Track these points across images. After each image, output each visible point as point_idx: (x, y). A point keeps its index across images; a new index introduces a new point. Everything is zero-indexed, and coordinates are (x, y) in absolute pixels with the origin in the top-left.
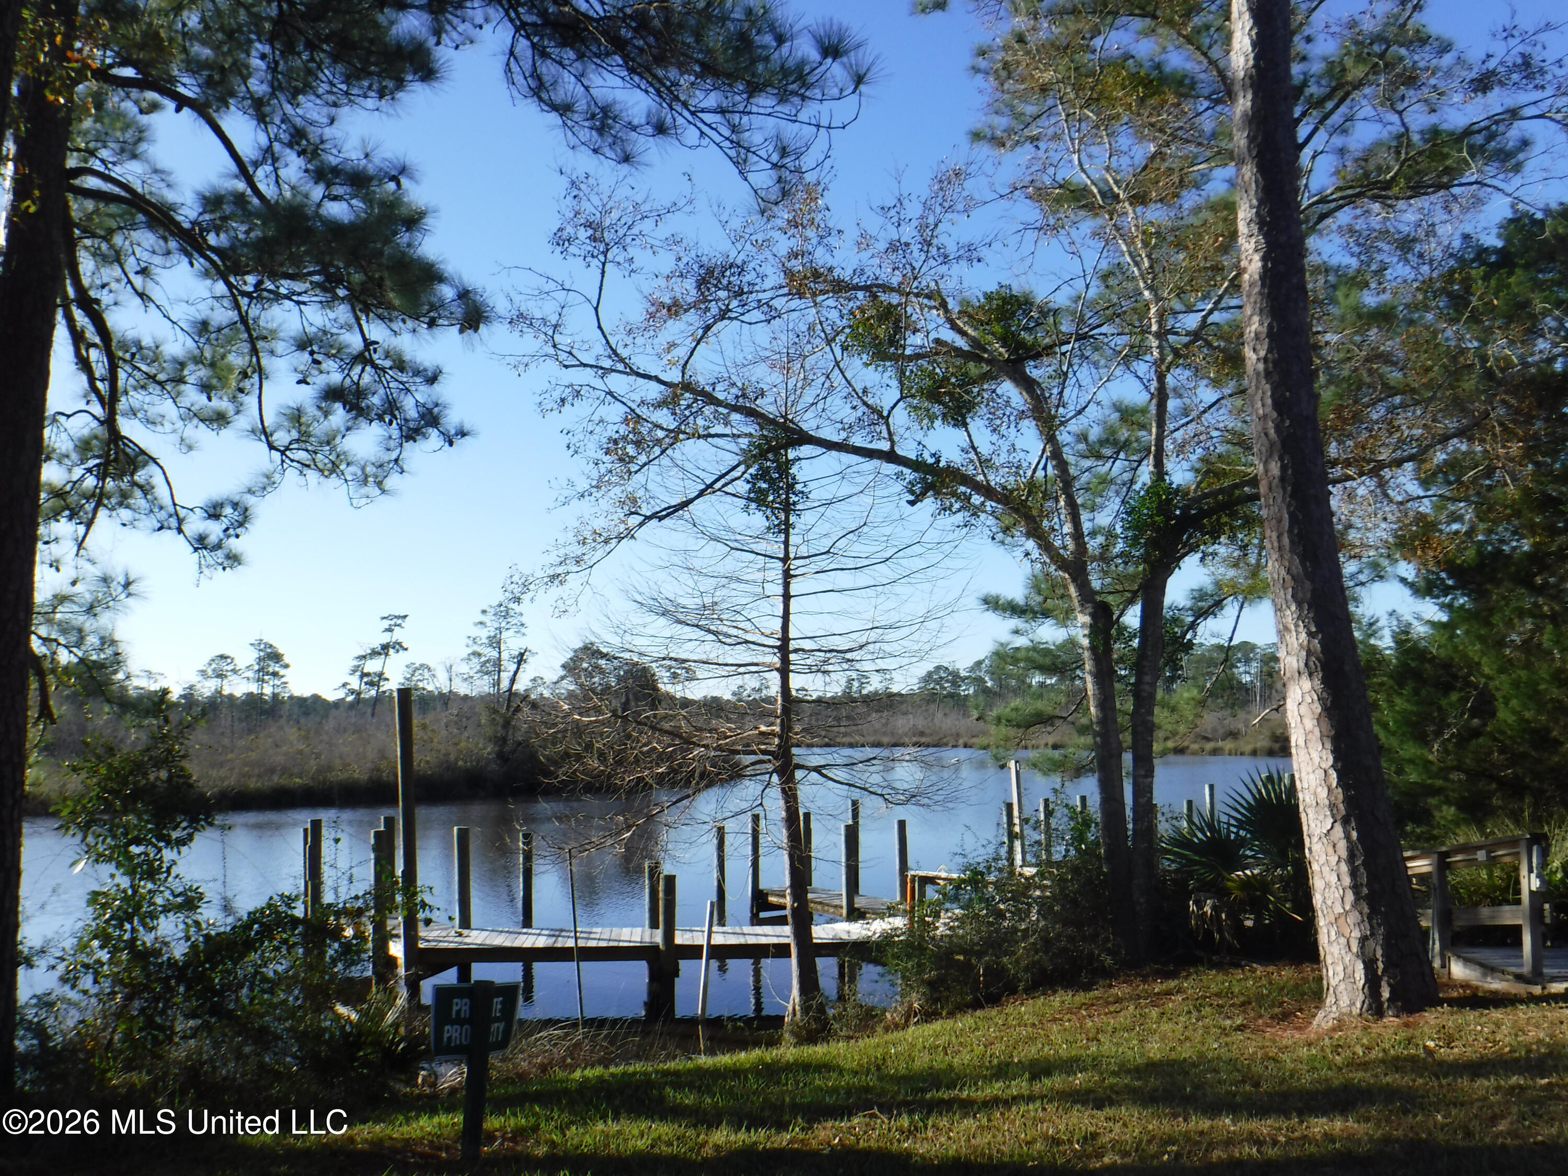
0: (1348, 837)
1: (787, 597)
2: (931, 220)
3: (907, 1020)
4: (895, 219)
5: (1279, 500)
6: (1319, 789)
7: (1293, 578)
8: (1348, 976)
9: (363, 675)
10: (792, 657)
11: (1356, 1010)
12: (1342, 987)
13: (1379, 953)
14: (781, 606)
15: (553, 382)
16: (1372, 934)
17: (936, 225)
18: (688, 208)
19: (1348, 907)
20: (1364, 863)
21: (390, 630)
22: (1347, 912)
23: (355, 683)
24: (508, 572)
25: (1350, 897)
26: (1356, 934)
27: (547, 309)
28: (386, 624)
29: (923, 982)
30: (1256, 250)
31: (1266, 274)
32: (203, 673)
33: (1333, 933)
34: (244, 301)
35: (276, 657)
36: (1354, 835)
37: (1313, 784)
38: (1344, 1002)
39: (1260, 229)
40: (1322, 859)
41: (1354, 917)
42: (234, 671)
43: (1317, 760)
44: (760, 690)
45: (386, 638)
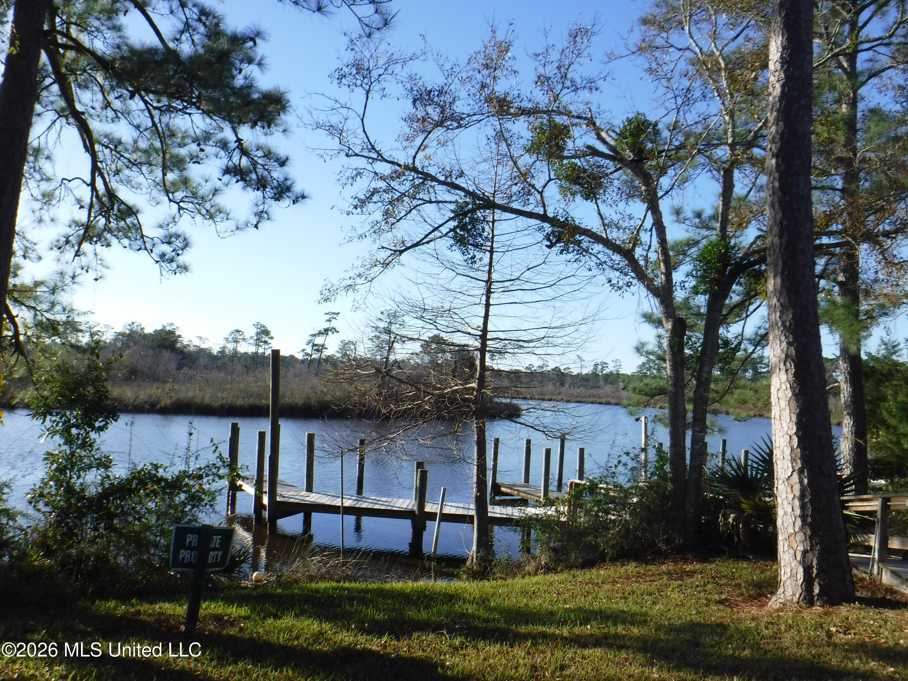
0: (801, 482)
1: (488, 305)
2: (567, 63)
3: (537, 571)
4: (543, 62)
5: (777, 251)
6: (786, 448)
7: (781, 304)
8: (793, 576)
9: (314, 345)
10: (488, 343)
11: (795, 599)
12: (788, 582)
13: (815, 562)
14: (484, 311)
15: (346, 166)
16: (811, 549)
17: (570, 65)
18: (423, 57)
19: (797, 530)
20: (810, 501)
21: (329, 320)
22: (796, 533)
23: (309, 350)
24: (324, 283)
25: (799, 523)
26: (801, 548)
27: (335, 119)
28: (327, 317)
29: (550, 548)
30: (778, 81)
31: (784, 95)
32: (227, 339)
33: (786, 546)
34: (156, 113)
35: (266, 332)
36: (806, 481)
37: (782, 445)
38: (789, 592)
39: (782, 67)
40: (784, 496)
41: (800, 537)
42: (244, 339)
43: (786, 428)
44: (542, 367)
45: (327, 325)
